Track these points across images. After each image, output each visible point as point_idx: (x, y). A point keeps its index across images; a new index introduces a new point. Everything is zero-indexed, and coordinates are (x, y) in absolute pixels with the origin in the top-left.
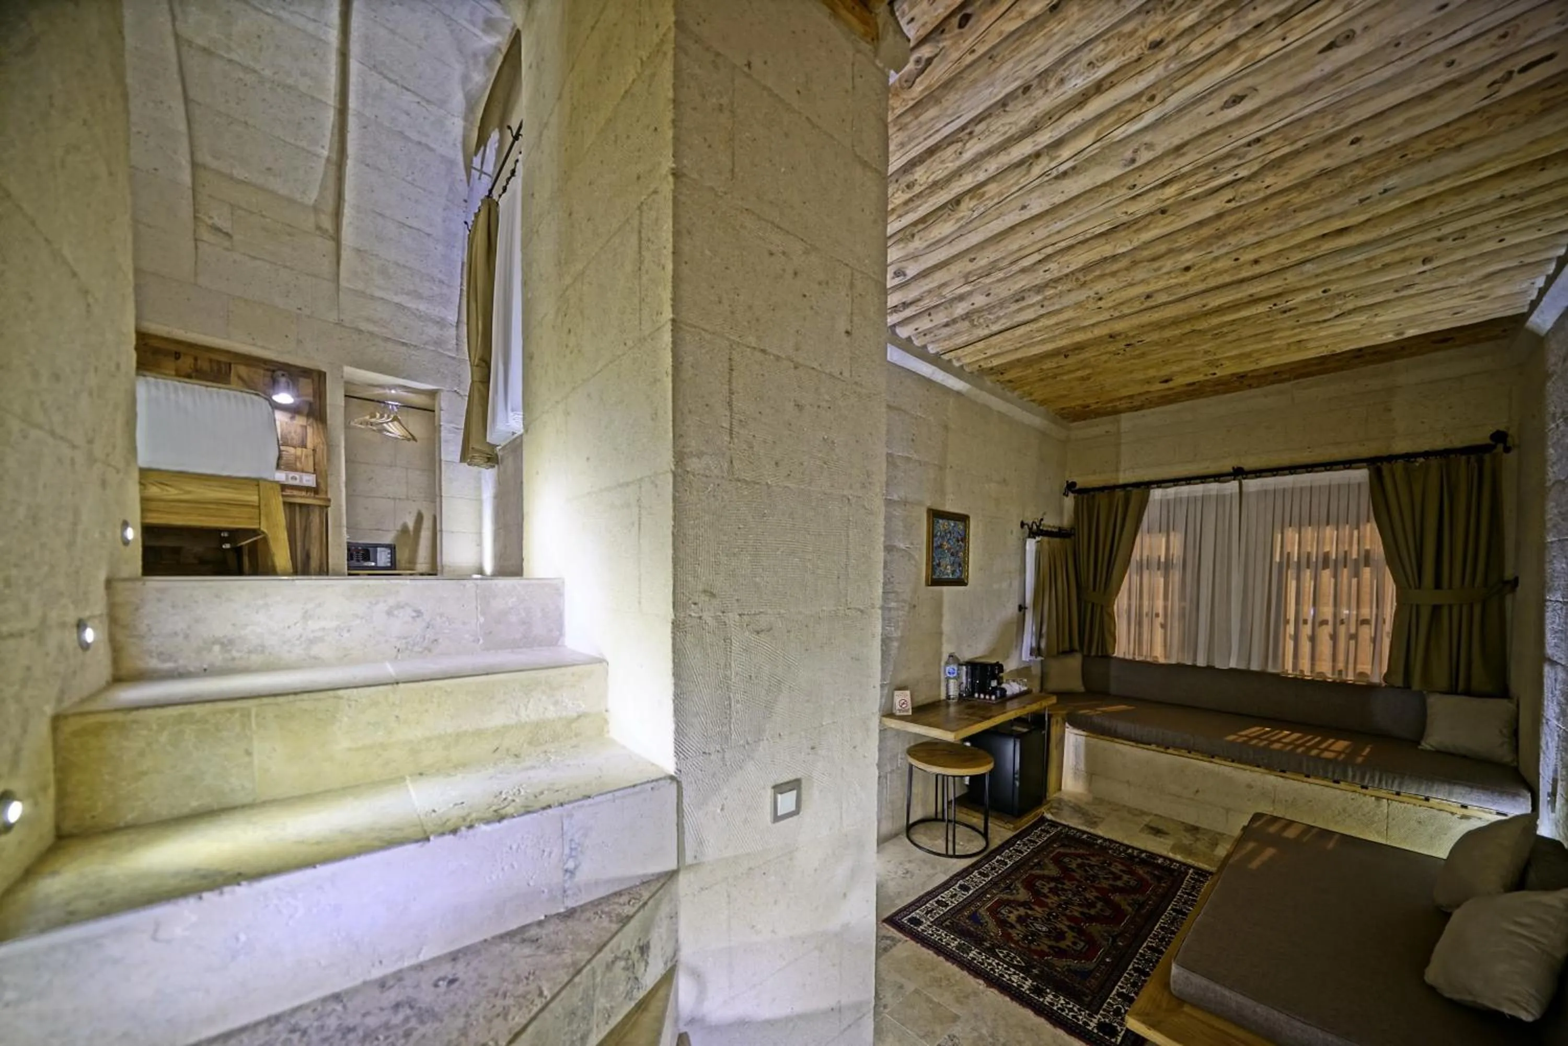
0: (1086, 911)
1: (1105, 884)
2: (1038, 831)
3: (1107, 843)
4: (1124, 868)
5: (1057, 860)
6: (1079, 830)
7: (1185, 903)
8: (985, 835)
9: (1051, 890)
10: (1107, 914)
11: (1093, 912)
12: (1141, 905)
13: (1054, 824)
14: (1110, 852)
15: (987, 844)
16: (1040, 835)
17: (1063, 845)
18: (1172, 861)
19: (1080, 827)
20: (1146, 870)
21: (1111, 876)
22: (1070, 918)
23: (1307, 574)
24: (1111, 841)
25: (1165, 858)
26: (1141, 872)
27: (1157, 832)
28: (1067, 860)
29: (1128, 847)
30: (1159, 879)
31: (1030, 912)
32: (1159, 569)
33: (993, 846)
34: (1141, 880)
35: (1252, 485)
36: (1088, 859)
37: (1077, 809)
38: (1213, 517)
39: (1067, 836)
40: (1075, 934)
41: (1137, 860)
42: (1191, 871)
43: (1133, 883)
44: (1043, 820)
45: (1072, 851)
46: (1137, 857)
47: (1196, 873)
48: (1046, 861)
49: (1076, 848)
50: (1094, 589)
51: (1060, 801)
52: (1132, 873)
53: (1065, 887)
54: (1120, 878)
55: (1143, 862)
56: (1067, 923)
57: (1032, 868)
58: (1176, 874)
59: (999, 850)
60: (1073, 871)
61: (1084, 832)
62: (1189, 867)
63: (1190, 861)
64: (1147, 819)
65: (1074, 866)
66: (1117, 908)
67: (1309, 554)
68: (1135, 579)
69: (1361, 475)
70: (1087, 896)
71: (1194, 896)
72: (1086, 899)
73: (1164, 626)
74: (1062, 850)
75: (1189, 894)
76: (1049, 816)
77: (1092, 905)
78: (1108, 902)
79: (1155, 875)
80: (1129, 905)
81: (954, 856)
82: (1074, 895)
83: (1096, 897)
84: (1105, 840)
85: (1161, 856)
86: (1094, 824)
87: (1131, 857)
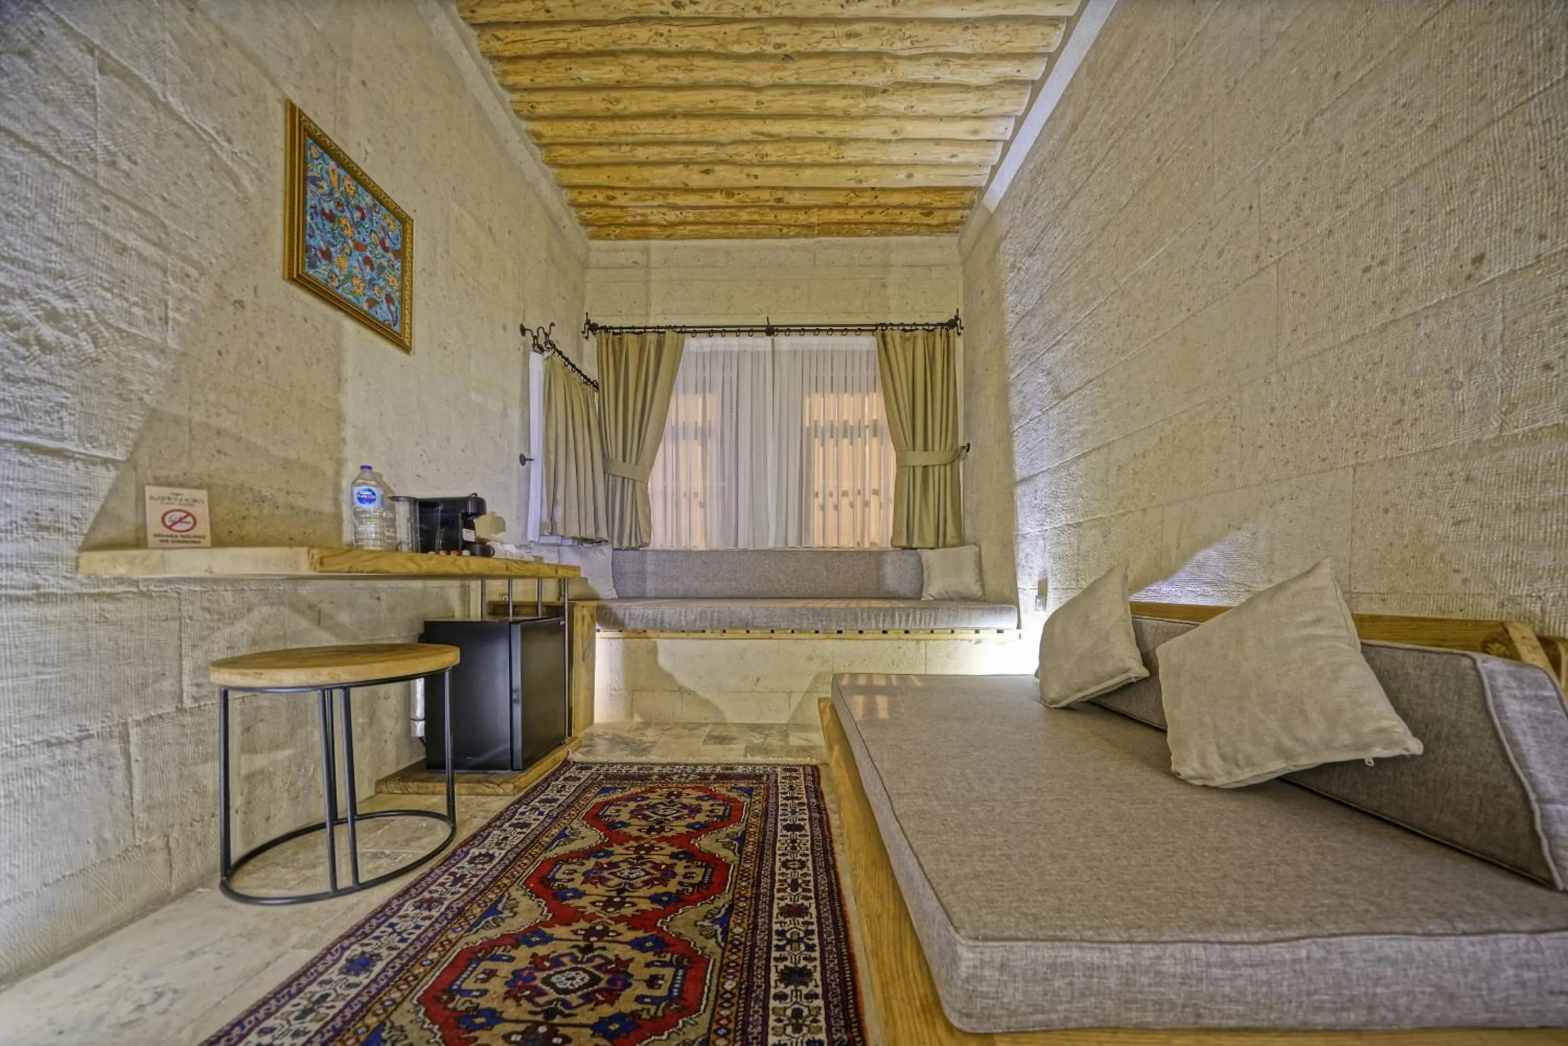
0: (660, 889)
1: (680, 827)
2: (560, 782)
3: (668, 768)
4: (701, 794)
5: (594, 818)
6: (623, 764)
7: (793, 812)
8: (450, 817)
9: (588, 877)
10: (697, 879)
11: (672, 886)
12: (742, 840)
13: (584, 767)
14: (675, 778)
15: (454, 830)
16: (564, 786)
17: (605, 790)
18: (754, 765)
19: (625, 760)
20: (729, 786)
21: (686, 811)
22: (633, 923)
23: (830, 443)
24: (673, 765)
25: (746, 765)
26: (723, 791)
27: (722, 740)
28: (611, 810)
29: (696, 766)
30: (749, 792)
31: (541, 950)
32: (696, 438)
33: (464, 834)
34: (727, 801)
35: (783, 342)
36: (644, 799)
37: (618, 741)
38: (749, 375)
39: (608, 777)
40: (650, 956)
41: (713, 777)
42: (779, 770)
43: (720, 811)
44: (566, 763)
45: (619, 794)
46: (712, 773)
47: (786, 770)
48: (575, 824)
49: (623, 789)
50: (624, 460)
51: (591, 737)
52: (713, 796)
53: (614, 859)
54: (698, 810)
55: (721, 778)
56: (630, 935)
57: (548, 848)
58: (765, 778)
59: (479, 836)
60: (625, 825)
61: (632, 765)
62: (775, 766)
63: (772, 760)
64: (707, 730)
65: (624, 816)
66: (711, 862)
67: (832, 423)
68: (670, 447)
69: (867, 342)
70: (657, 859)
71: (797, 798)
72: (656, 866)
73: (703, 505)
74: (601, 799)
75: (792, 798)
76: (577, 757)
77: (667, 873)
78: (692, 855)
79: (741, 788)
80: (725, 846)
81: (361, 887)
82: (634, 867)
83: (673, 856)
84: (664, 765)
85: (739, 764)
86: (646, 751)
87: (704, 777)
